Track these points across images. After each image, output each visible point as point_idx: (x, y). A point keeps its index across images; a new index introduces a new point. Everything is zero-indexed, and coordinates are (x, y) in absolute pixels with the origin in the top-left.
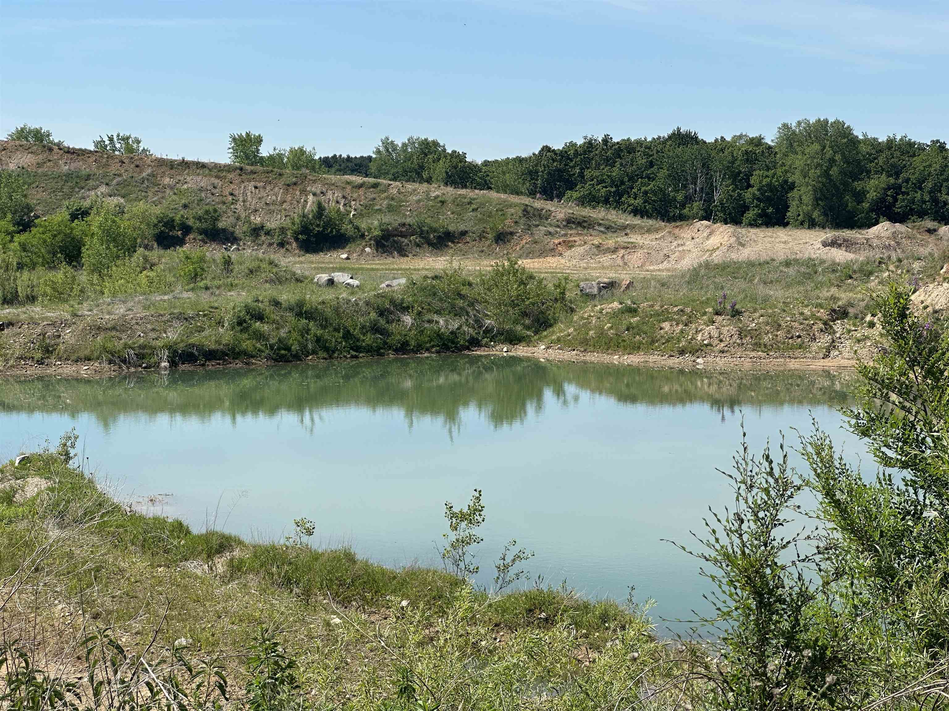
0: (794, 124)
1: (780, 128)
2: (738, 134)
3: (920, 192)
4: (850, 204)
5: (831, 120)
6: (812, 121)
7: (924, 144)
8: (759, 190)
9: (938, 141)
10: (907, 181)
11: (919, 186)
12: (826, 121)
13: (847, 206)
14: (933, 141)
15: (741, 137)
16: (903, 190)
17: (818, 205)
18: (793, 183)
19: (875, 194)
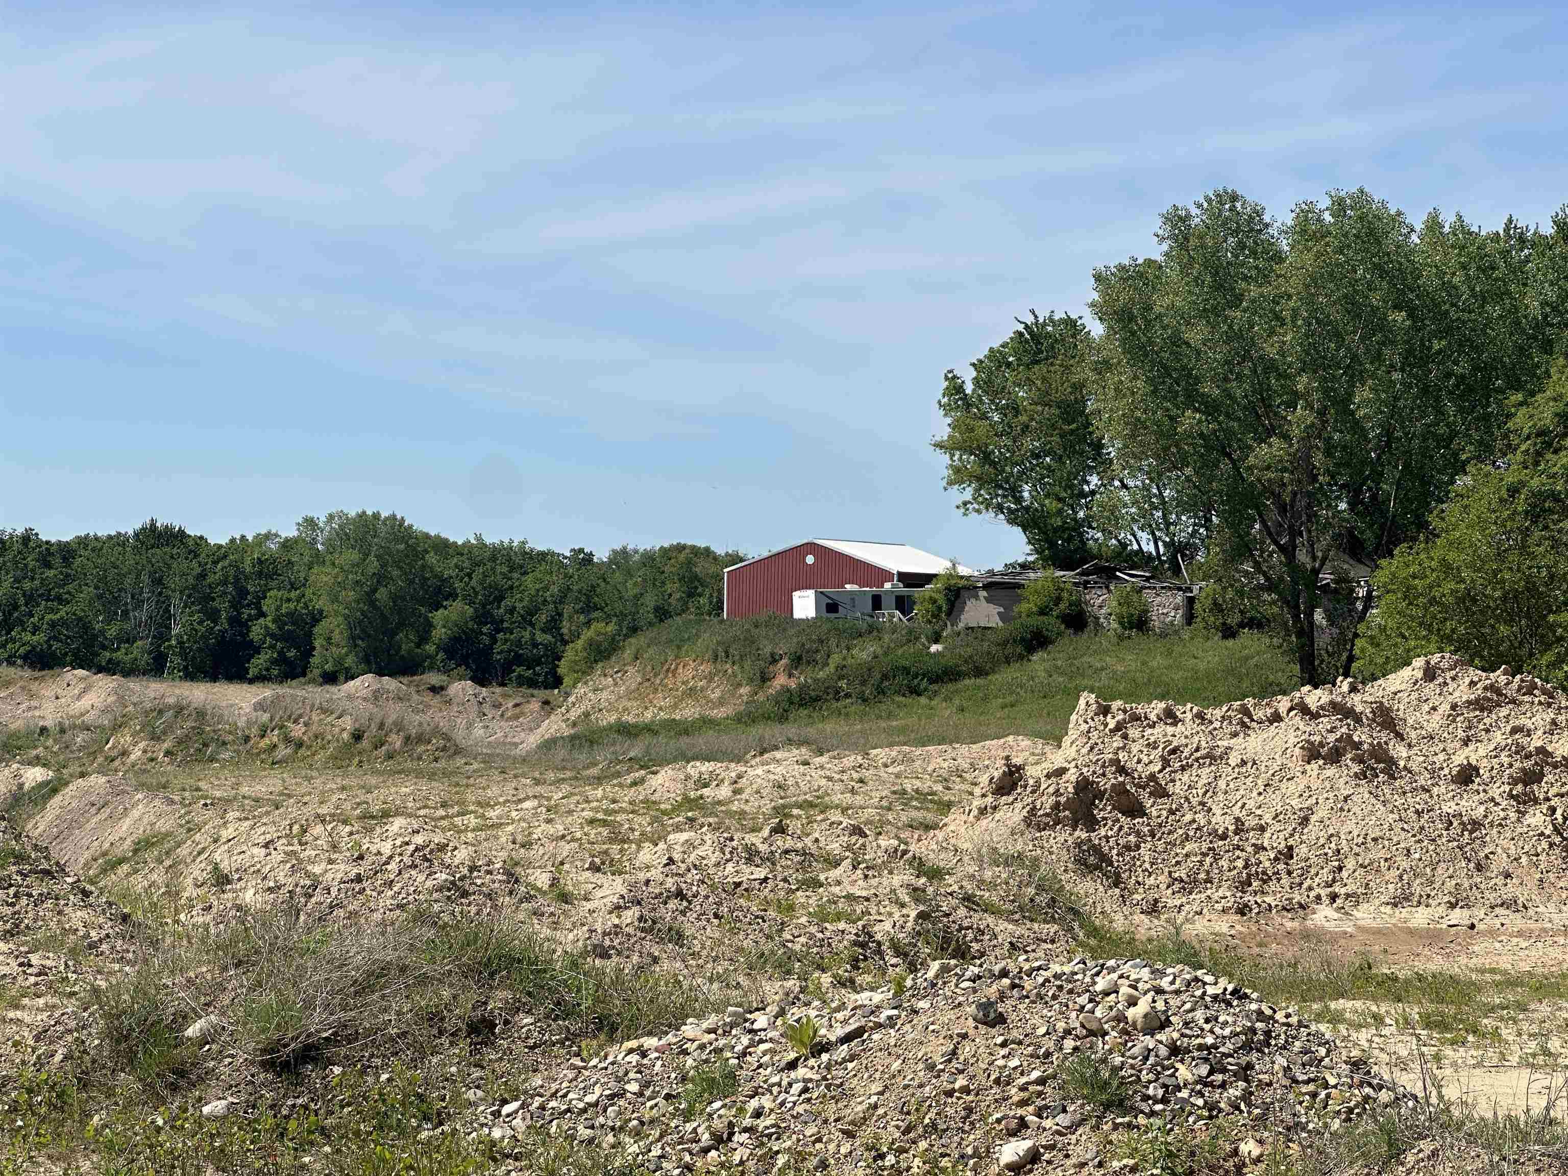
0: (323, 519)
1: (298, 524)
2: (263, 531)
3: (529, 628)
4: (403, 646)
5: (384, 514)
6: (352, 514)
7: (559, 555)
8: (274, 621)
9: (581, 551)
10: (512, 610)
11: (528, 618)
12: (376, 516)
13: (400, 648)
14: (573, 550)
15: (268, 536)
16: (505, 625)
17: (356, 646)
18: (321, 612)
19: (443, 630)
